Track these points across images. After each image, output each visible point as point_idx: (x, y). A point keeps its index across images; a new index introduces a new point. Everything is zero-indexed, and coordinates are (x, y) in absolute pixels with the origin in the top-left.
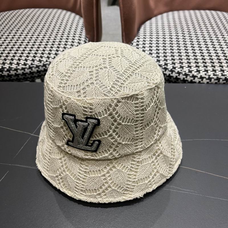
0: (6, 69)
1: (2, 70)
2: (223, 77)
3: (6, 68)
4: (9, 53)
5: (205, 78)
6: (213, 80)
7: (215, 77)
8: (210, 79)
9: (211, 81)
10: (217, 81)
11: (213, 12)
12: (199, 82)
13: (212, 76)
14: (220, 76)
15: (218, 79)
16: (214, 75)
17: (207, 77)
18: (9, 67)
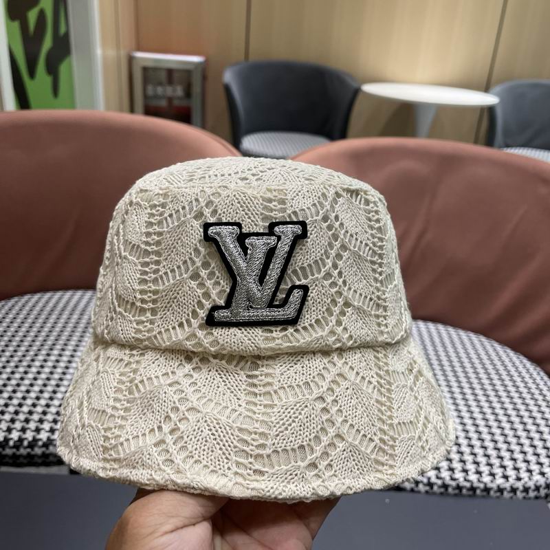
0: (40, 443)
1: (34, 443)
2: (454, 483)
3: (40, 440)
4: (48, 406)
5: (422, 482)
6: (435, 488)
7: (439, 482)
8: (430, 485)
9: (432, 488)
10: (442, 490)
11: (431, 326)
12: (412, 490)
13: (434, 480)
14: (448, 481)
15: (445, 486)
16: (438, 478)
17: (425, 480)
18: (49, 439)
